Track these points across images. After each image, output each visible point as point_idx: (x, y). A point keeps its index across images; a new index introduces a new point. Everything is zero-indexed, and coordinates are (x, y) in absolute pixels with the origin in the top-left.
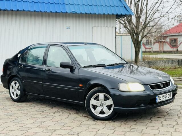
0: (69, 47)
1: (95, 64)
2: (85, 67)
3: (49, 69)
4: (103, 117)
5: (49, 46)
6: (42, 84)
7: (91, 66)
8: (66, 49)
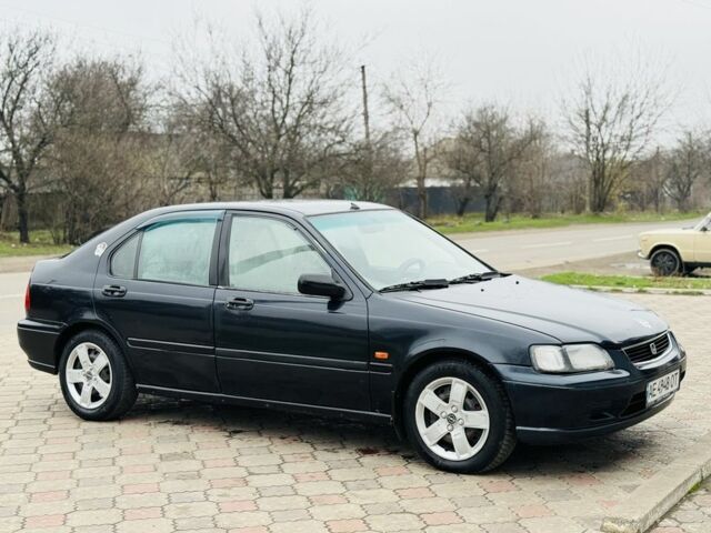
0: (311, 220)
1: (415, 281)
2: (386, 290)
3: (244, 300)
4: (445, 460)
5: (229, 215)
6: (213, 352)
7: (404, 287)
8: (303, 229)
